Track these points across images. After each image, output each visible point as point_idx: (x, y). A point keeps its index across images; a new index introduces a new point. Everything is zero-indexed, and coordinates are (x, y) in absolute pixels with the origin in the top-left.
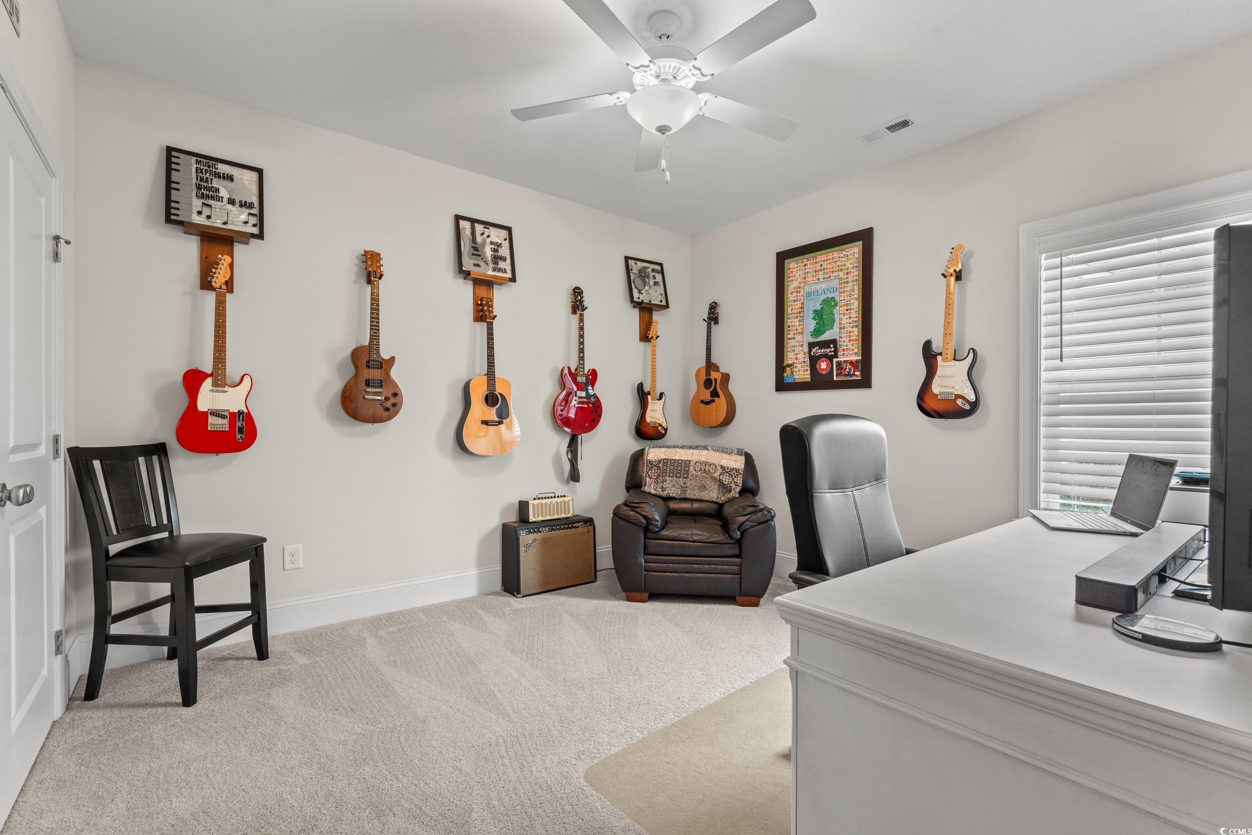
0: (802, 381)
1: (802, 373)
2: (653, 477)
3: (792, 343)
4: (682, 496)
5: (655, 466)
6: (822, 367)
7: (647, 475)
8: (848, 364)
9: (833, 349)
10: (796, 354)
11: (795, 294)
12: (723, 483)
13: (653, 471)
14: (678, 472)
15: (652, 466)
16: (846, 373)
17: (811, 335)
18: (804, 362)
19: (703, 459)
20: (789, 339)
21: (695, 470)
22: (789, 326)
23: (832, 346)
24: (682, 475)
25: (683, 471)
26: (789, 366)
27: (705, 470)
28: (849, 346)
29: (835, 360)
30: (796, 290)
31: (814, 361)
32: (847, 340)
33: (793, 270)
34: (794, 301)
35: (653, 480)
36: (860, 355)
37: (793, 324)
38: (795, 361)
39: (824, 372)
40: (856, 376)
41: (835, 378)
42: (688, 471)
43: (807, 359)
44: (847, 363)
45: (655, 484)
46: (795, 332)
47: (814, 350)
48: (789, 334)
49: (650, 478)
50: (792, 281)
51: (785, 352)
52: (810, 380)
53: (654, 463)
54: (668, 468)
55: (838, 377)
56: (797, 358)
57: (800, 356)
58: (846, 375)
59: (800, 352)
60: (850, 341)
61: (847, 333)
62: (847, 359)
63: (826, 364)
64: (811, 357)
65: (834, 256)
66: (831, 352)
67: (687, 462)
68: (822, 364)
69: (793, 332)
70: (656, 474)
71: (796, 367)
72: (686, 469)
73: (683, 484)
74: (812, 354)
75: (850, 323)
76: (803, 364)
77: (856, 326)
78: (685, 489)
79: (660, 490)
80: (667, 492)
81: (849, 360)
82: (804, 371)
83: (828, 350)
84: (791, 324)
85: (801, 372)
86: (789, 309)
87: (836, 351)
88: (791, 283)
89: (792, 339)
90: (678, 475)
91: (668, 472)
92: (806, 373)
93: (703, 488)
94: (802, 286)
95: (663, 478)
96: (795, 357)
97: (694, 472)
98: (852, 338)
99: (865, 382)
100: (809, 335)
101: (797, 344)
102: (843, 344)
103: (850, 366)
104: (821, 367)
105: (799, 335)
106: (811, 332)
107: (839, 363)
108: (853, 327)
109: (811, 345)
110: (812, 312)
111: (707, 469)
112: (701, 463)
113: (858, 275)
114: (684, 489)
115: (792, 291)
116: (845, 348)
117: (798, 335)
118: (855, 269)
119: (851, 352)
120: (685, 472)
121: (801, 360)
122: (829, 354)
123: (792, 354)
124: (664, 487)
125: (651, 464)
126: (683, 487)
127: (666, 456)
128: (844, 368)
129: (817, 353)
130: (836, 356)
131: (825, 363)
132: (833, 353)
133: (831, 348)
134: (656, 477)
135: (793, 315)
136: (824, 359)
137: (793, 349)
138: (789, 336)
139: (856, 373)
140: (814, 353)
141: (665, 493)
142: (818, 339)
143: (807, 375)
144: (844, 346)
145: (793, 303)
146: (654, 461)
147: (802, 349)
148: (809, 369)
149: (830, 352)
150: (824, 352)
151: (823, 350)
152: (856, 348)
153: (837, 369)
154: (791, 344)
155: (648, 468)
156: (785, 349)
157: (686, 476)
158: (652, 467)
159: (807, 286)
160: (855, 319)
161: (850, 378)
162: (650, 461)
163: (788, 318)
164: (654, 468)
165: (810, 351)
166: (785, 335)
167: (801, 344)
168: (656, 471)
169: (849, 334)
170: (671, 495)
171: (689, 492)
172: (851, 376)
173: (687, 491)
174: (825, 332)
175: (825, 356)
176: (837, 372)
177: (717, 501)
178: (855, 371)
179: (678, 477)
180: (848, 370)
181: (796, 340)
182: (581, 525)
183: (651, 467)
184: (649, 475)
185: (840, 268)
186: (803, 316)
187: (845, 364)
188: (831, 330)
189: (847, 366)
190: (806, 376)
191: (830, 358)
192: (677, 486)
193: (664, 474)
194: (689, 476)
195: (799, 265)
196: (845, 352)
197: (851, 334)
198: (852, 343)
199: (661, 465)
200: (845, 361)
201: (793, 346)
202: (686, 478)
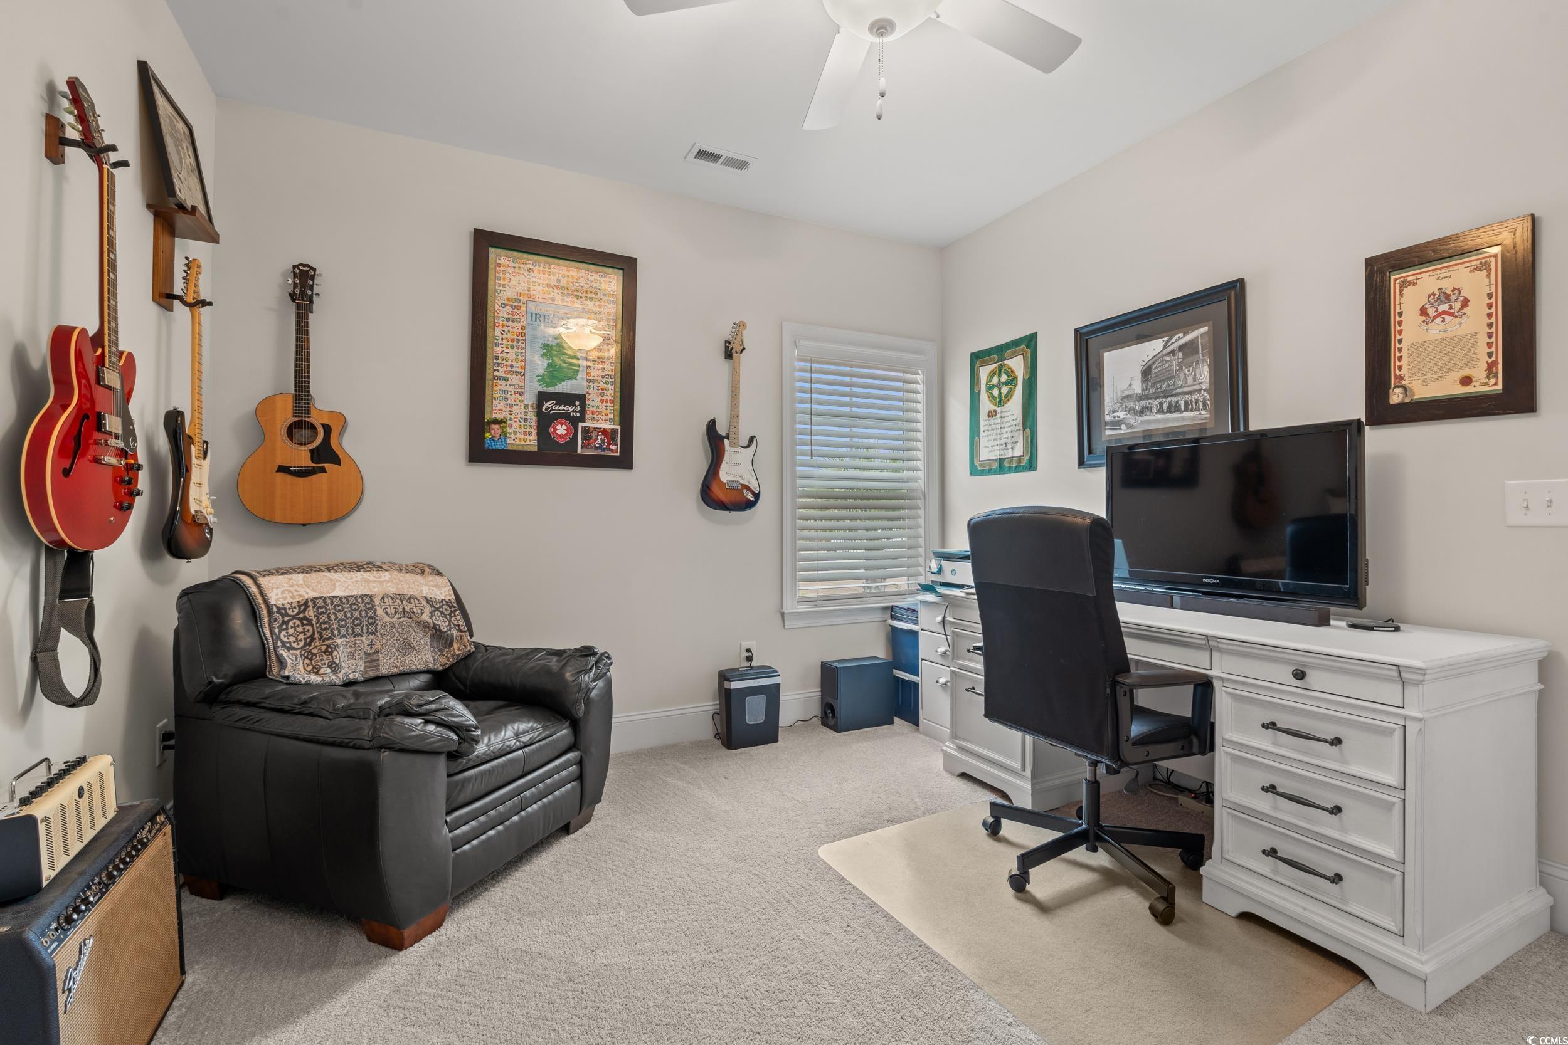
0: (520, 448)
1: (522, 436)
2: (295, 645)
3: (501, 385)
4: (371, 674)
5: (294, 617)
6: (559, 432)
7: (279, 644)
8: (600, 433)
9: (578, 409)
10: (511, 406)
11: (509, 308)
12: (440, 630)
13: (291, 631)
14: (356, 622)
15: (286, 619)
16: (597, 446)
17: (539, 381)
18: (526, 420)
19: (392, 589)
20: (496, 378)
21: (387, 613)
22: (497, 358)
23: (577, 403)
24: (365, 629)
25: (364, 620)
26: (496, 422)
27: (404, 610)
28: (600, 407)
29: (581, 425)
30: (511, 303)
31: (544, 422)
32: (598, 399)
33: (506, 269)
34: (508, 320)
35: (298, 652)
36: (618, 423)
37: (505, 355)
38: (509, 417)
39: (561, 440)
40: (612, 450)
41: (579, 451)
42: (374, 617)
43: (533, 418)
44: (598, 432)
45: (307, 661)
46: (509, 369)
47: (547, 405)
48: (498, 370)
49: (289, 649)
50: (504, 286)
51: (488, 398)
52: (536, 449)
53: (290, 612)
54: (333, 617)
55: (584, 449)
56: (511, 411)
57: (518, 410)
58: (596, 448)
59: (518, 403)
60: (602, 401)
61: (598, 389)
62: (599, 426)
63: (566, 428)
64: (539, 414)
65: (580, 275)
66: (576, 412)
67: (367, 600)
68: (559, 427)
69: (505, 368)
70: (301, 637)
71: (511, 426)
72: (371, 613)
73: (368, 648)
74: (544, 410)
75: (603, 377)
76: (523, 423)
77: (612, 383)
78: (374, 657)
79: (329, 670)
80: (343, 671)
81: (601, 428)
82: (525, 434)
83: (571, 409)
84: (500, 355)
85: (519, 436)
86: (497, 332)
87: (583, 412)
88: (501, 288)
89: (502, 379)
90: (358, 630)
91: (335, 626)
92: (528, 437)
93: (407, 646)
94: (523, 299)
95: (327, 642)
96: (508, 409)
97: (387, 619)
98: (605, 398)
99: (624, 461)
100: (535, 380)
101: (512, 389)
102: (592, 403)
103: (603, 437)
104: (557, 431)
105: (517, 375)
106: (538, 376)
107: (586, 431)
108: (607, 383)
109: (542, 397)
110: (540, 345)
111: (407, 609)
112: (392, 598)
113: (616, 314)
114: (372, 659)
115: (504, 302)
116: (595, 409)
117: (514, 376)
118: (612, 305)
119: (604, 417)
120: (370, 621)
121: (519, 416)
122: (572, 414)
123: (502, 403)
124: (337, 661)
125: (283, 616)
126: (369, 654)
127: (314, 590)
128: (594, 438)
129: (552, 410)
130: (582, 419)
131: (564, 427)
132: (578, 414)
133: (576, 406)
134: (302, 644)
135: (505, 342)
136: (563, 421)
137: (503, 395)
138: (496, 373)
139: (611, 447)
140: (546, 409)
141: (341, 675)
142: (551, 390)
143: (530, 440)
144: (593, 406)
145: (505, 323)
146: (288, 606)
147: (521, 398)
148: (534, 432)
149: (573, 411)
150: (564, 410)
151: (562, 407)
152: (610, 413)
153: (584, 438)
154: (500, 387)
155: (276, 625)
156: (488, 392)
157: (372, 628)
158: (287, 623)
159: (533, 303)
160: (610, 373)
161: (602, 454)
162: (279, 609)
163: (495, 344)
164: (291, 624)
165: (539, 405)
166: (489, 371)
167: (520, 390)
168: (300, 629)
169: (600, 391)
170: (351, 676)
171: (383, 661)
172: (604, 450)
173: (378, 660)
174: (564, 381)
175: (566, 416)
176: (582, 443)
177: (436, 667)
178: (609, 444)
179: (358, 635)
180: (599, 441)
181: (510, 382)
182: (150, 831)
183: (284, 623)
184: (282, 642)
185: (589, 295)
186: (524, 348)
187: (595, 433)
188: (574, 381)
189: (598, 435)
190: (528, 443)
191: (573, 421)
192: (359, 655)
193: (326, 634)
194: (379, 628)
195: (517, 265)
196: (595, 416)
197: (605, 391)
198: (605, 404)
199: (310, 613)
200: (595, 428)
201: (504, 392)
202: (372, 633)
